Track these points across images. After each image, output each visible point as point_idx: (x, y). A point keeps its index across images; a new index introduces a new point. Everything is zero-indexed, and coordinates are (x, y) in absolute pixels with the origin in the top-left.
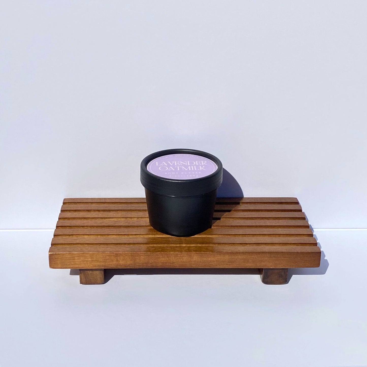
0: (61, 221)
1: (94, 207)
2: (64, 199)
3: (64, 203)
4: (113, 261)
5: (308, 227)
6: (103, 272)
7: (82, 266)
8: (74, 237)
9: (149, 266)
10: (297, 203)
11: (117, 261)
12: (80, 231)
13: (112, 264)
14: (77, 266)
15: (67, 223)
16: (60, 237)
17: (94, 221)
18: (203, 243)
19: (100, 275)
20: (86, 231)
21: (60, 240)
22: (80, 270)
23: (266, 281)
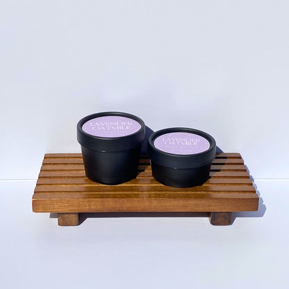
0: (43, 172)
1: (70, 161)
2: (46, 155)
3: (45, 158)
4: (86, 206)
5: (248, 177)
6: (77, 215)
7: (60, 210)
8: (54, 186)
9: (116, 210)
10: (240, 158)
11: (90, 206)
12: (59, 181)
13: (85, 209)
14: (56, 210)
15: (47, 174)
16: (41, 186)
17: (70, 172)
18: (161, 191)
19: (75, 218)
20: (64, 181)
21: (42, 188)
22: (58, 214)
23: (214, 223)
